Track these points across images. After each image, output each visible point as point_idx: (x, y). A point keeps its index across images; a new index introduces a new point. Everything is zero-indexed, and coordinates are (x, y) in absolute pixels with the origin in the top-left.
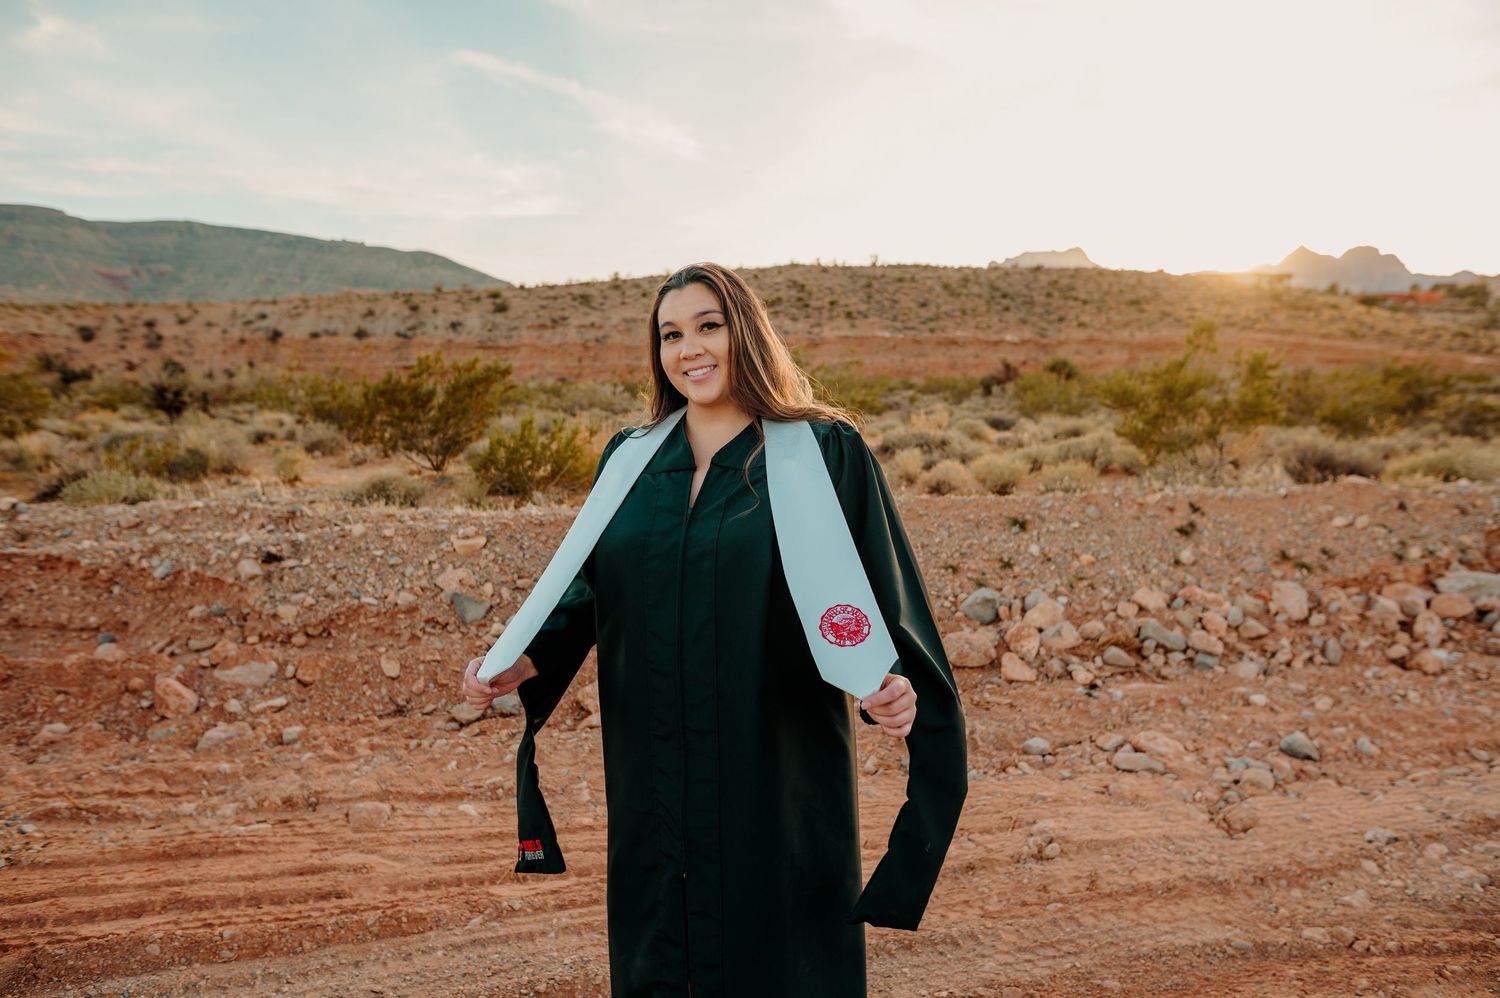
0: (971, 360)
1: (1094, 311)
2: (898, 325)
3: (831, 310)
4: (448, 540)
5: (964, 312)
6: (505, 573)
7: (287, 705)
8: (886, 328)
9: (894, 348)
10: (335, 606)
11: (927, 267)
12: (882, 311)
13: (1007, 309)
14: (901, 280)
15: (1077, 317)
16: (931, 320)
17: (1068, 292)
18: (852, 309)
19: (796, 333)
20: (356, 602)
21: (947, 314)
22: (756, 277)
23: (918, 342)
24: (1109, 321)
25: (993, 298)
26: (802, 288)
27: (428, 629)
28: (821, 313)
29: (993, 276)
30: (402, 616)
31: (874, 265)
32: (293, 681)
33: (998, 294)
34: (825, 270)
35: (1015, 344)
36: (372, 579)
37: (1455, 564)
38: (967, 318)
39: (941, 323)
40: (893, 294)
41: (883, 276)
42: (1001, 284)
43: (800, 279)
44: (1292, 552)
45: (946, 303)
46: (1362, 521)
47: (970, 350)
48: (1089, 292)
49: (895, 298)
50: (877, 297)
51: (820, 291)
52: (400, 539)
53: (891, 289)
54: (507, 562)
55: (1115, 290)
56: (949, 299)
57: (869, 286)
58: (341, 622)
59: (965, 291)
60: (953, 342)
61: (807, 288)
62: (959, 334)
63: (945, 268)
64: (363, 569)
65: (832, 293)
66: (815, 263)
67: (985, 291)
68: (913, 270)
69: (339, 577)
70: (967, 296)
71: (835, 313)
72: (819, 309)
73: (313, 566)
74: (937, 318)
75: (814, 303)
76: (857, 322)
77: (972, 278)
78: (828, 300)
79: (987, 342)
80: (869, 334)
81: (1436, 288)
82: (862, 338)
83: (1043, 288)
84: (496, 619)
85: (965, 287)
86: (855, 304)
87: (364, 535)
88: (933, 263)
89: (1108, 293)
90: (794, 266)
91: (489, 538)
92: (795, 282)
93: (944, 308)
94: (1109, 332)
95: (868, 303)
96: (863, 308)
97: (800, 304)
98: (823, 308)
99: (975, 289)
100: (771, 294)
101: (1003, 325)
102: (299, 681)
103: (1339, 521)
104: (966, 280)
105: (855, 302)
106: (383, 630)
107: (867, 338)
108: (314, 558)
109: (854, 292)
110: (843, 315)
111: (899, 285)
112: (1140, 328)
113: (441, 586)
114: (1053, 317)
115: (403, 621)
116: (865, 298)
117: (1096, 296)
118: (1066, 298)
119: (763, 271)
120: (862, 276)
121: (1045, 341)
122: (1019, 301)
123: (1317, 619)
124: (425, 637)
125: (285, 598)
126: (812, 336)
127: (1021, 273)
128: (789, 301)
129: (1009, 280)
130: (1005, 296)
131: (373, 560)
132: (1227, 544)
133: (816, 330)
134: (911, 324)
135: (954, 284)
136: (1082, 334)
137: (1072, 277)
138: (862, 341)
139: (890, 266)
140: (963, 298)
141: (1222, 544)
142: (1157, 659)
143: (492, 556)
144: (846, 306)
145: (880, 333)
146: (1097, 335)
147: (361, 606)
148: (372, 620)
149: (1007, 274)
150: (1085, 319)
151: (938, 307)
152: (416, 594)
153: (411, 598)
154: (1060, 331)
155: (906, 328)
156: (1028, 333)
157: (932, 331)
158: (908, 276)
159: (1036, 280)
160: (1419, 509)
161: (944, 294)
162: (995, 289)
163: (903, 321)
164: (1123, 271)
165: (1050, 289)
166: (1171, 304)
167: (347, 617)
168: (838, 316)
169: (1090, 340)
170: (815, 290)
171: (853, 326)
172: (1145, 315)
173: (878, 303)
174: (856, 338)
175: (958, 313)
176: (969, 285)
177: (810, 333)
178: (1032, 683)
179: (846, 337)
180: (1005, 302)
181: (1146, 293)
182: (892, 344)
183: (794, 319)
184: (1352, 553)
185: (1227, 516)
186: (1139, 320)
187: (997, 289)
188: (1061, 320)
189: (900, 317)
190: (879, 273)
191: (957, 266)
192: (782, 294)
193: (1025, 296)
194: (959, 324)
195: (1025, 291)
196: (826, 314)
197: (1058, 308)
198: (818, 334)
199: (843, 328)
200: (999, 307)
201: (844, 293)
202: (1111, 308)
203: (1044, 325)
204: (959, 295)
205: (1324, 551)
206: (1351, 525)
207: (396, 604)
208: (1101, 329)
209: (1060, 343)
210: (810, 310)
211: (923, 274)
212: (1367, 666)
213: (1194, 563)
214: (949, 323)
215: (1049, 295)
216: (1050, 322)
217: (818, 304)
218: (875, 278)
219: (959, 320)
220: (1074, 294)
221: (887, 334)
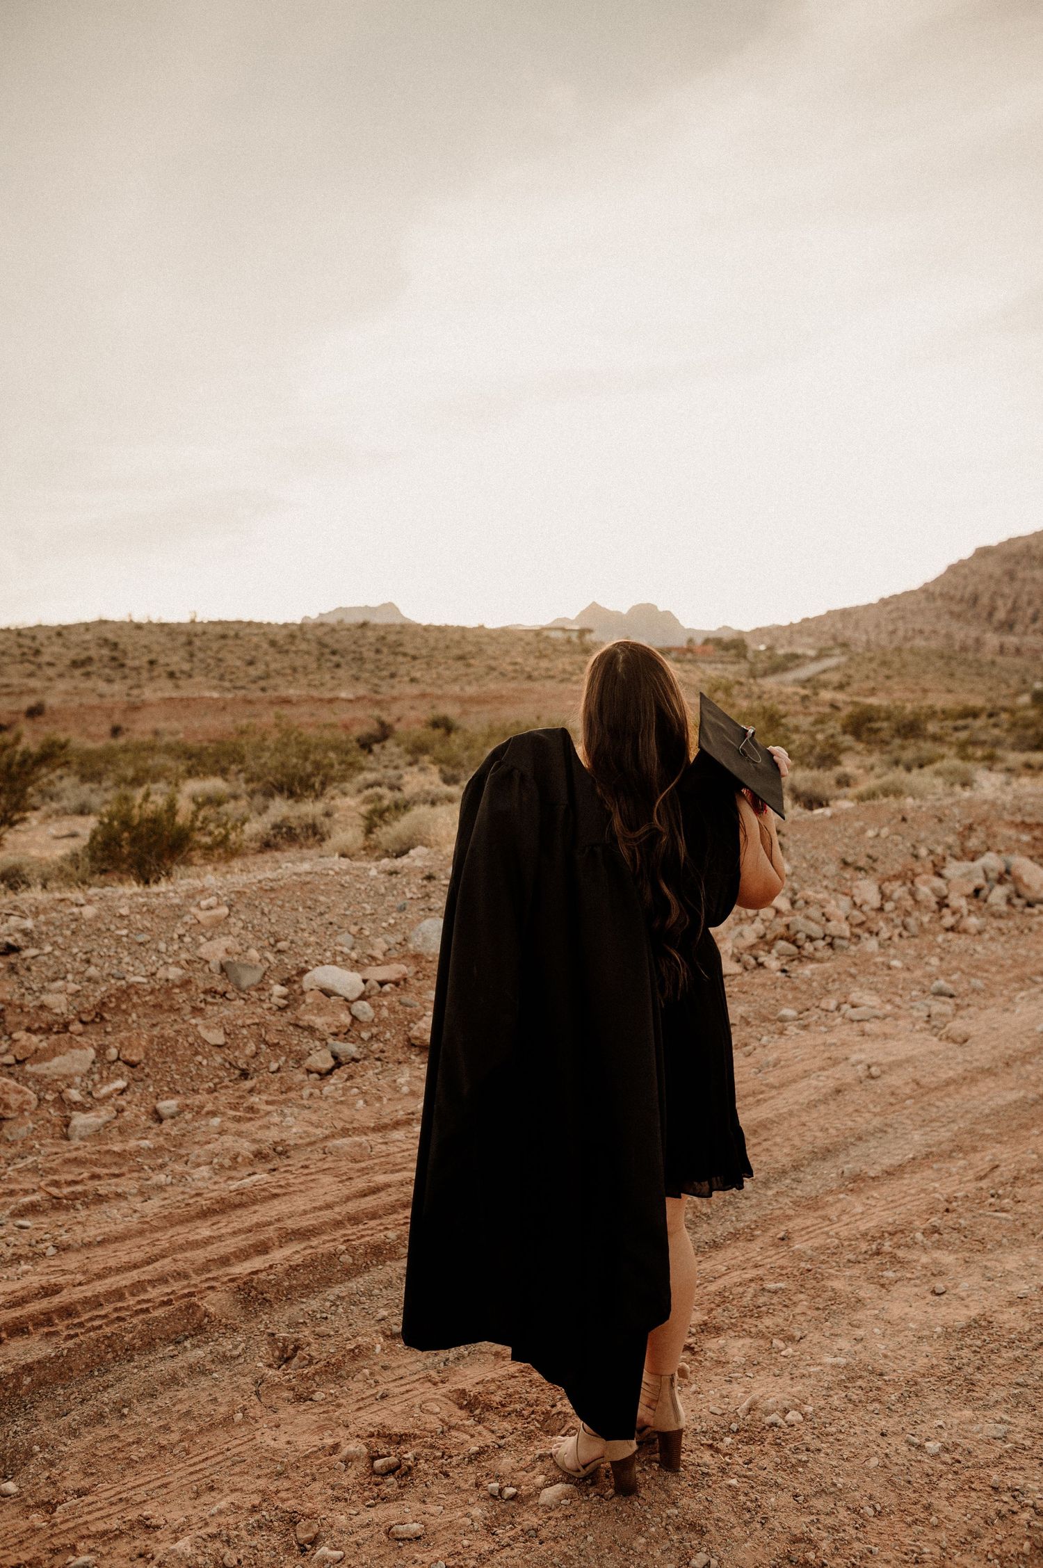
0: (306, 719)
1: (424, 666)
2: (227, 684)
3: (150, 671)
4: (189, 912)
5: (295, 670)
6: (259, 938)
7: (128, 1086)
8: (215, 688)
9: (224, 708)
10: (103, 989)
11: (250, 624)
12: (207, 670)
13: (338, 666)
14: (224, 637)
15: (408, 674)
16: (261, 678)
17: (396, 649)
18: (172, 668)
19: (113, 696)
20: (123, 982)
21: (278, 673)
22: (59, 634)
23: (250, 702)
24: (439, 676)
25: (322, 654)
26: (115, 645)
27: (210, 999)
28: (139, 674)
29: (319, 632)
30: (177, 991)
31: (193, 622)
32: (120, 1063)
33: (327, 651)
34: (139, 627)
35: (350, 701)
36: (127, 959)
37: (949, 859)
38: (298, 676)
39: (272, 682)
40: (218, 652)
41: (204, 633)
42: (328, 640)
43: (110, 636)
44: (849, 860)
45: (275, 660)
46: (885, 832)
47: (304, 709)
48: (416, 648)
49: (220, 656)
50: (201, 655)
51: (136, 650)
52: (138, 917)
53: (215, 646)
54: (257, 928)
55: (441, 645)
56: (278, 656)
57: (190, 643)
58: (112, 1005)
59: (294, 648)
60: (286, 701)
61: (121, 647)
62: (292, 692)
63: (269, 624)
64: (113, 950)
65: (150, 652)
66: (127, 620)
67: (314, 647)
68: (236, 626)
69: (93, 960)
70: (296, 652)
71: (155, 673)
72: (136, 669)
73: (57, 953)
74: (267, 676)
75: (129, 663)
76: (181, 683)
77: (298, 634)
78: (146, 659)
79: (321, 700)
80: (196, 695)
81: (707, 641)
82: (188, 699)
83: (371, 644)
84: (271, 982)
85: (292, 643)
86: (177, 663)
87: (98, 917)
88: (257, 619)
89: (434, 649)
90: (103, 622)
91: (230, 907)
92: (106, 641)
93: (273, 666)
94: (440, 687)
95: (192, 661)
96: (186, 667)
97: (113, 664)
98: (141, 667)
99: (304, 646)
100: (78, 654)
101: (335, 682)
102: (126, 1063)
103: (871, 833)
104: (292, 636)
105: (176, 660)
106: (161, 1006)
107: (194, 699)
108: (54, 944)
109: (174, 650)
110: (164, 675)
111: (223, 642)
112: (470, 683)
113: (204, 956)
114: (385, 673)
115: (180, 997)
116: (186, 656)
117: (424, 652)
118: (396, 654)
119: (66, 627)
120: (182, 633)
121: (379, 697)
122: (351, 656)
123: (889, 906)
124: (209, 1007)
125: (43, 987)
126: (132, 699)
127: (348, 630)
128: (100, 661)
129: (337, 636)
130: (334, 653)
131: (119, 939)
132: (808, 857)
133: (135, 692)
134: (239, 684)
135: (280, 639)
136: (414, 690)
137: (399, 633)
138: (187, 703)
139: (210, 623)
140: (292, 655)
141: (804, 858)
142: (809, 947)
143: (240, 924)
144: (168, 665)
145: (207, 694)
146: (429, 690)
147: (131, 986)
148: (147, 998)
149: (333, 630)
150: (418, 675)
151: (267, 665)
152: (183, 968)
153: (180, 972)
154: (393, 687)
155: (235, 688)
156: (362, 690)
157: (263, 690)
158: (232, 633)
159: (364, 637)
160: (914, 820)
161: (271, 650)
162: (322, 644)
163: (231, 681)
164: (447, 626)
165: (379, 646)
166: (495, 659)
167: (118, 999)
168: (159, 676)
169: (423, 695)
170: (130, 648)
171: (177, 687)
172: (471, 670)
173: (202, 661)
174: (182, 700)
175: (289, 671)
176: (297, 642)
177: (128, 695)
178: (740, 974)
179: (171, 699)
180: (336, 658)
181: (470, 648)
182: (221, 704)
183: (109, 681)
184: (886, 856)
185: (799, 836)
186: (467, 675)
187: (325, 646)
188: (393, 676)
189: (228, 677)
190: (199, 629)
191: (281, 622)
192: (93, 653)
193: (354, 652)
194: (291, 683)
195: (353, 647)
196: (145, 675)
197: (388, 664)
198: (138, 696)
199: (167, 689)
200: (329, 664)
201: (163, 651)
202: (440, 664)
203: (376, 681)
204: (287, 652)
205: (869, 857)
206: (878, 835)
207: (167, 980)
208: (433, 684)
209: (395, 699)
210: (127, 671)
211: (248, 631)
212: (935, 934)
213: (793, 874)
214: (278, 680)
215: (378, 651)
216: (382, 679)
217: (137, 663)
218: (196, 635)
219: (290, 678)
220: (401, 649)
221: (215, 695)
